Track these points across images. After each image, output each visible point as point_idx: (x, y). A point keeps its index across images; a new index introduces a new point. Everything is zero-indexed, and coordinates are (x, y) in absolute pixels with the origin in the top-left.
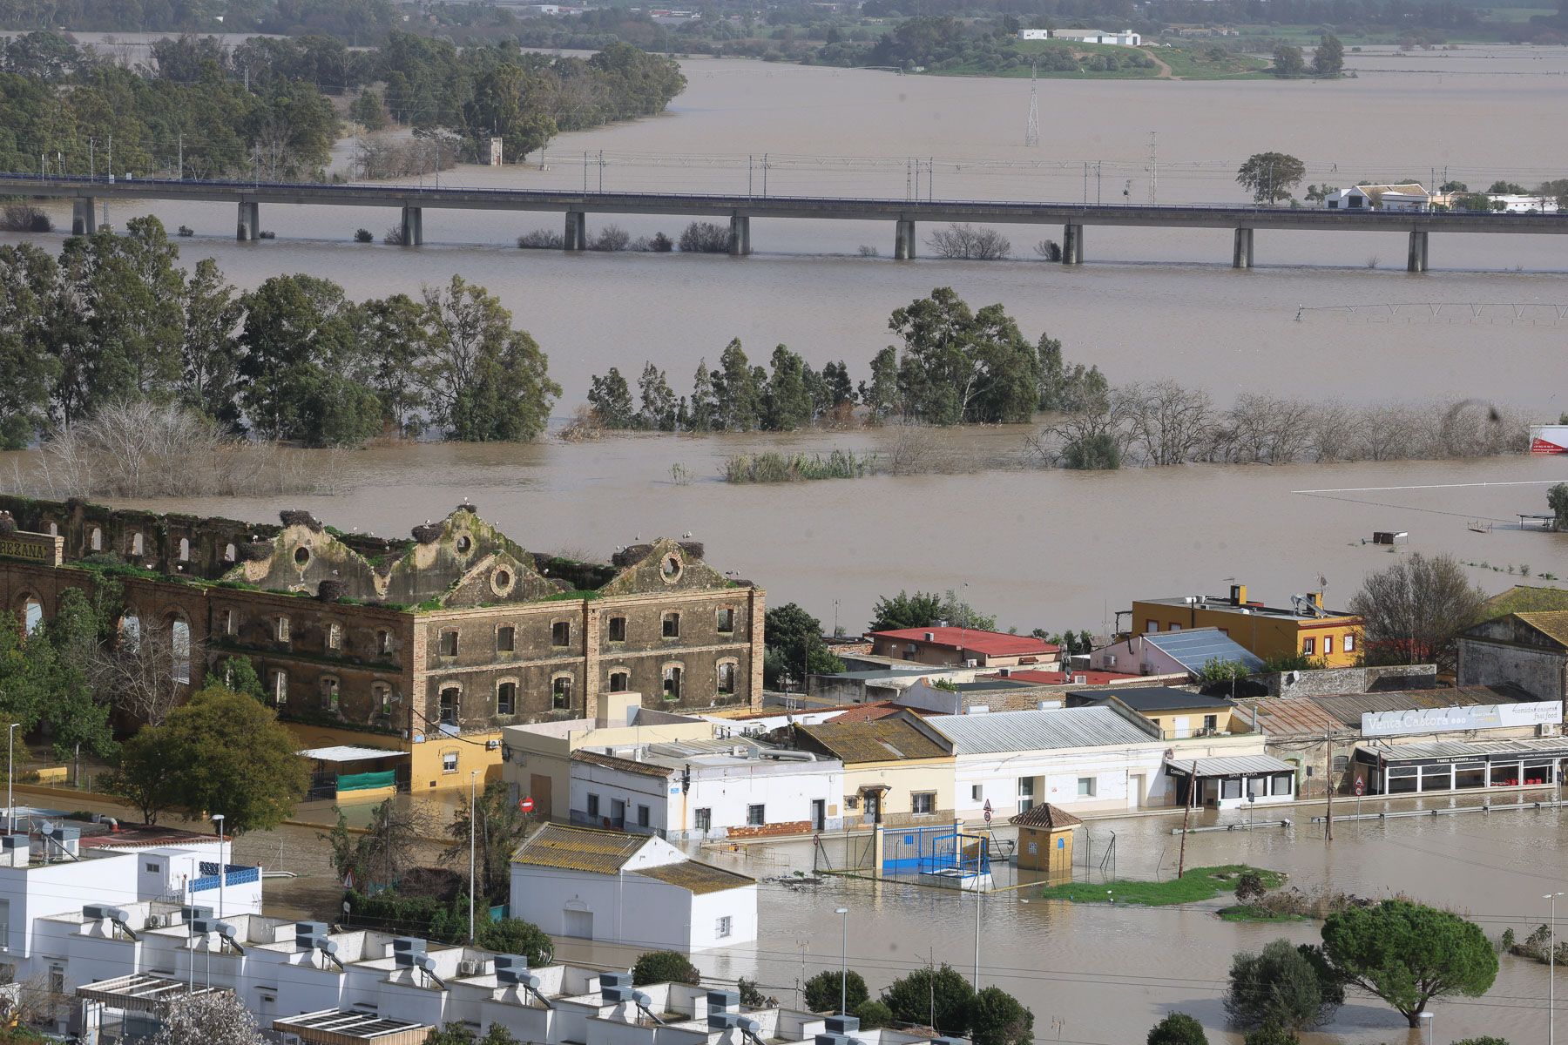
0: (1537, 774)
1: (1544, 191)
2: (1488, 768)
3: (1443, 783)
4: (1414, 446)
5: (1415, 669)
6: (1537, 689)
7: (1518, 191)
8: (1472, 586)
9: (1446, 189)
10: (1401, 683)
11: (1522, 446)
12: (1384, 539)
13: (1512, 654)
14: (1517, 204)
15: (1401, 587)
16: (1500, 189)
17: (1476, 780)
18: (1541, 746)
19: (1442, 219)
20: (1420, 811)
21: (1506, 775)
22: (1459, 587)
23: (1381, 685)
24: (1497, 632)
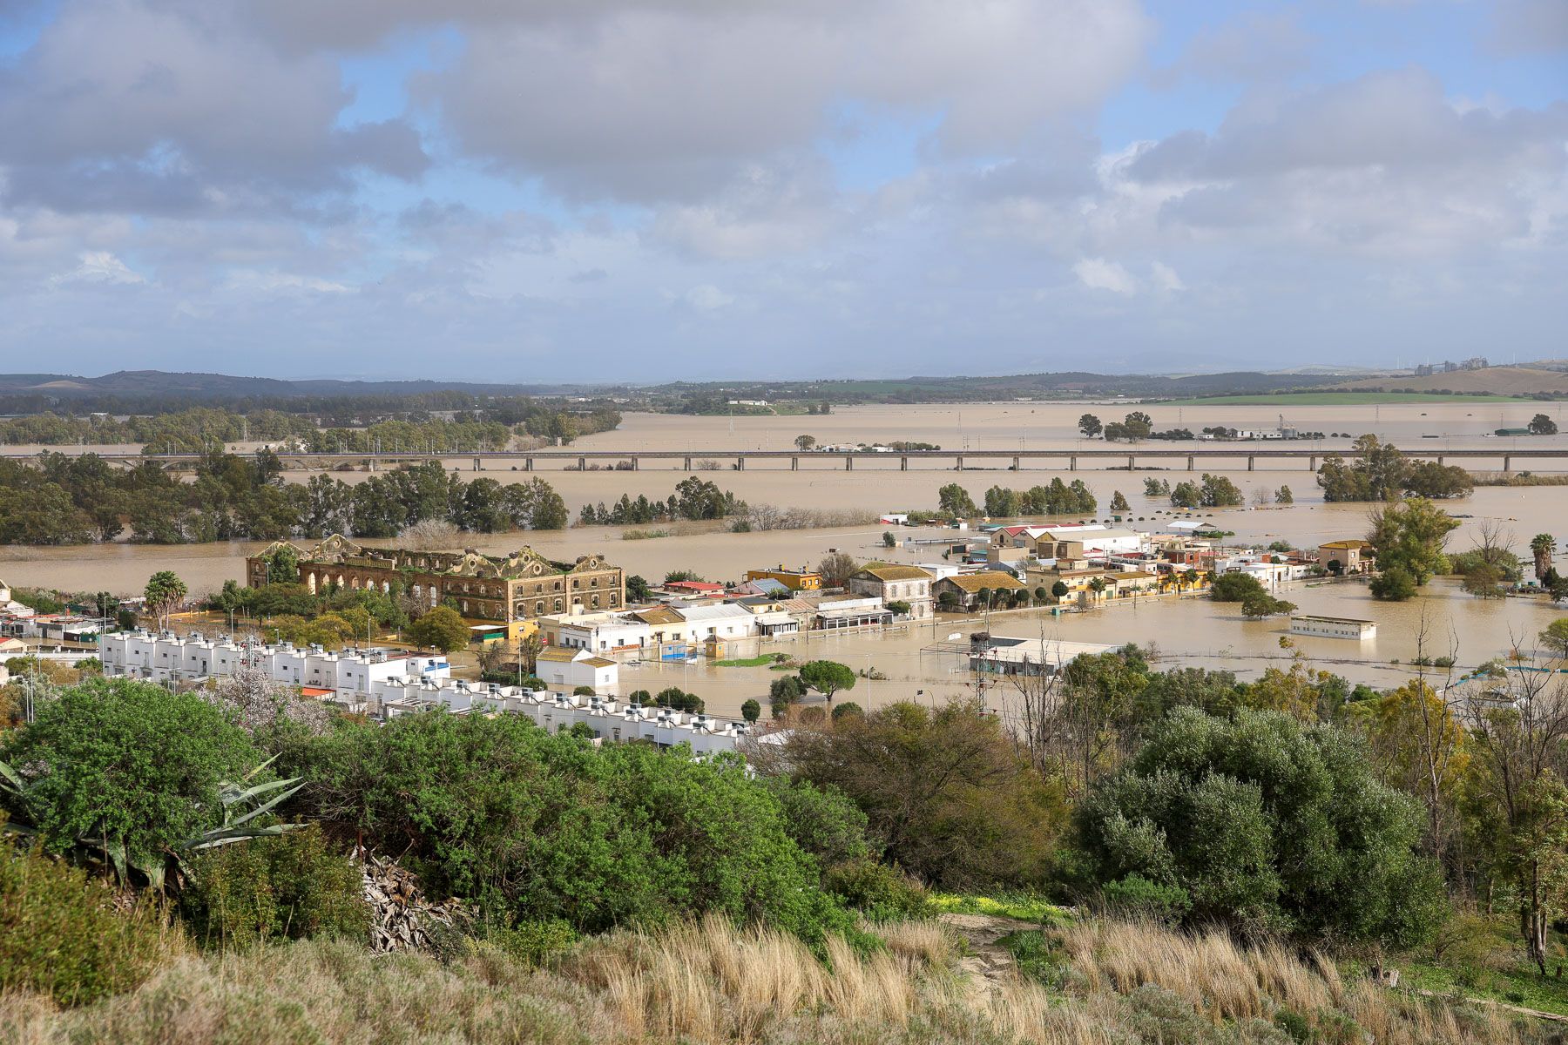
0: (874, 621)
1: (890, 445)
2: (859, 619)
3: (845, 625)
4: (845, 522)
5: (837, 589)
6: (874, 594)
7: (881, 446)
8: (854, 562)
9: (859, 446)
10: (832, 594)
11: (877, 521)
12: (832, 551)
13: (867, 583)
14: (880, 449)
15: (832, 563)
16: (875, 445)
17: (856, 623)
18: (876, 612)
19: (857, 454)
20: (838, 634)
21: (865, 622)
22: (851, 562)
23: (826, 594)
24: (862, 576)
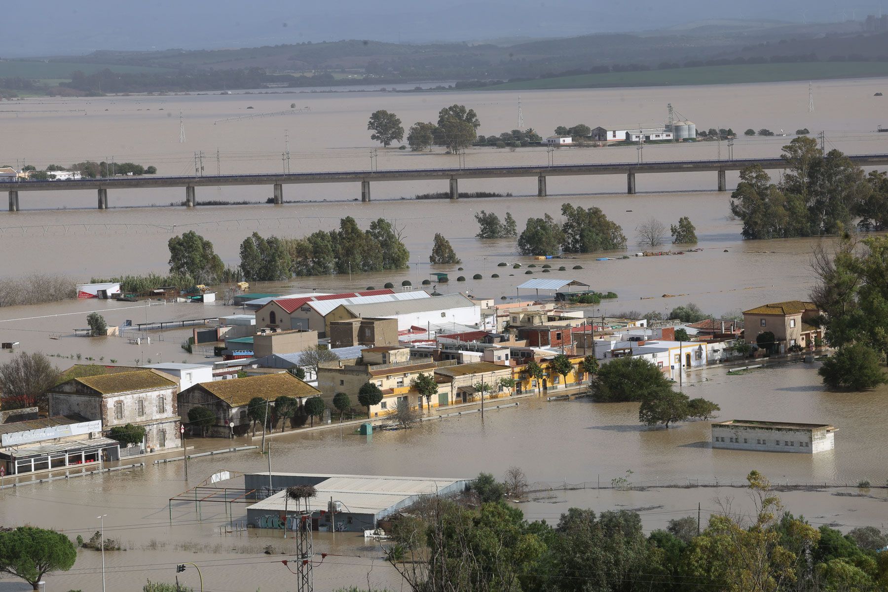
0: (91, 457)
1: (74, 169)
2: (67, 456)
3: (45, 466)
4: (19, 298)
5: (28, 410)
6: (89, 415)
7: (61, 169)
8: (53, 366)
9: (26, 169)
10: (21, 418)
11: (73, 295)
12: (7, 346)
13: (75, 399)
14: (61, 175)
15: (18, 369)
16: (52, 168)
17: (61, 463)
18: (92, 443)
19: (24, 184)
20: (34, 480)
21: (76, 459)
22: (46, 367)
23: (10, 420)
24: (67, 388)
